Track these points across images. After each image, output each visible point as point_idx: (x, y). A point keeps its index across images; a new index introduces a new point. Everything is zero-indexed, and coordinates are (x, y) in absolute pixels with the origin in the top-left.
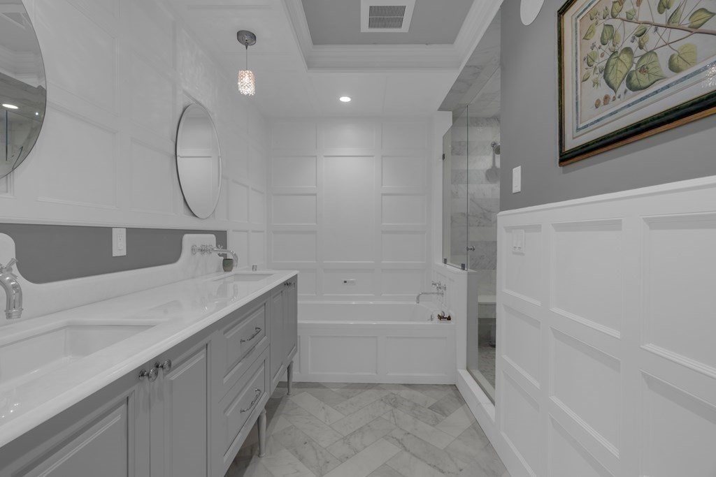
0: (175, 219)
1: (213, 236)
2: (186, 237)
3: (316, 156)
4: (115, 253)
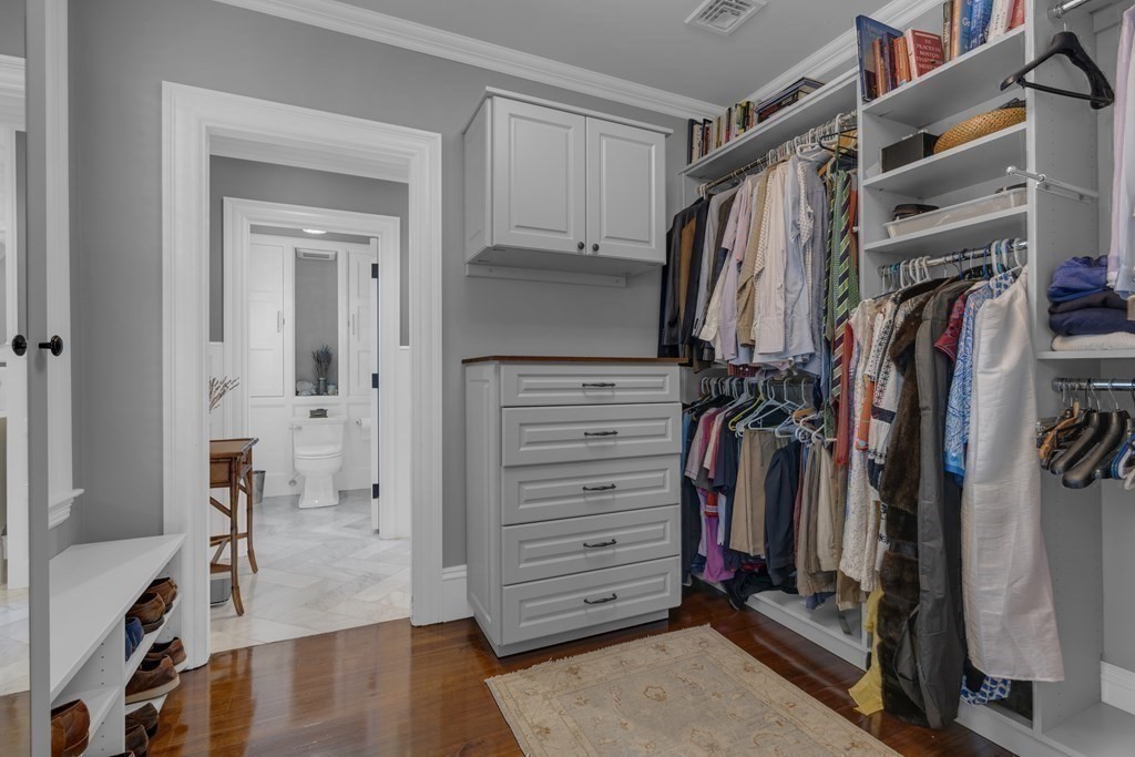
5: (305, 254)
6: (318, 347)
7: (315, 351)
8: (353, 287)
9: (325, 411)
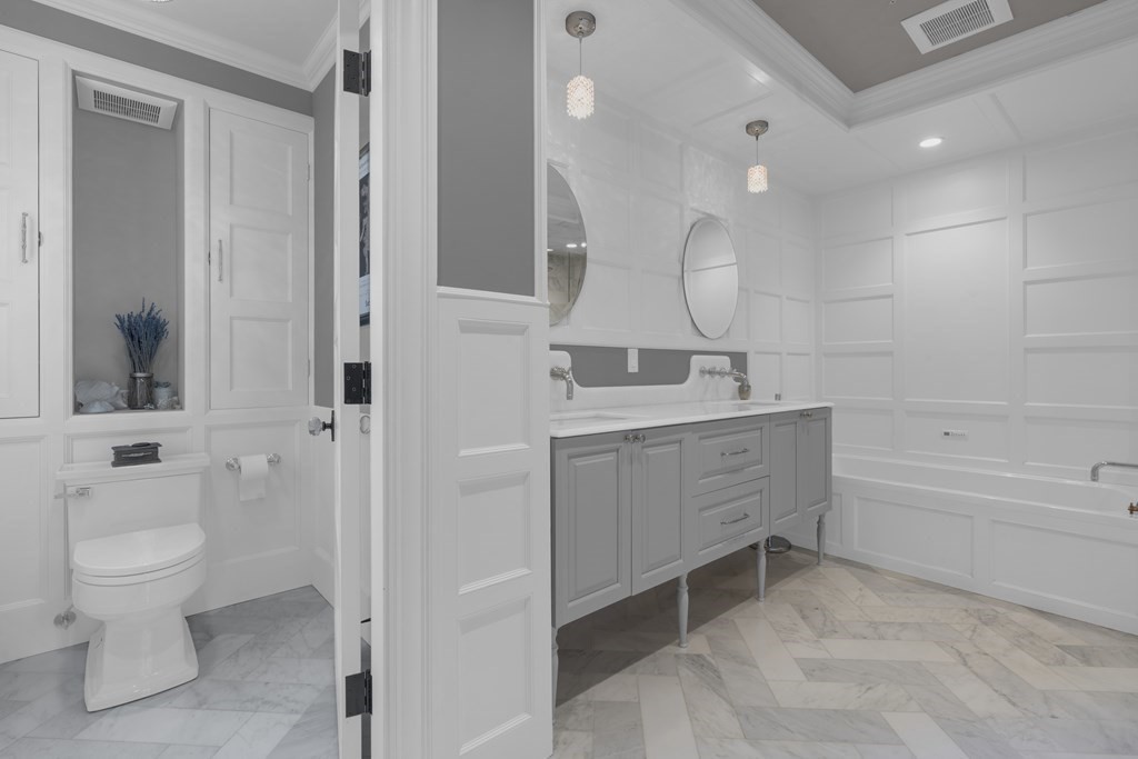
0: (682, 340)
1: (727, 358)
2: (694, 358)
3: (892, 238)
4: (630, 370)
5: (99, 97)
6: (130, 307)
7: (124, 313)
8: (220, 181)
9: (155, 447)
